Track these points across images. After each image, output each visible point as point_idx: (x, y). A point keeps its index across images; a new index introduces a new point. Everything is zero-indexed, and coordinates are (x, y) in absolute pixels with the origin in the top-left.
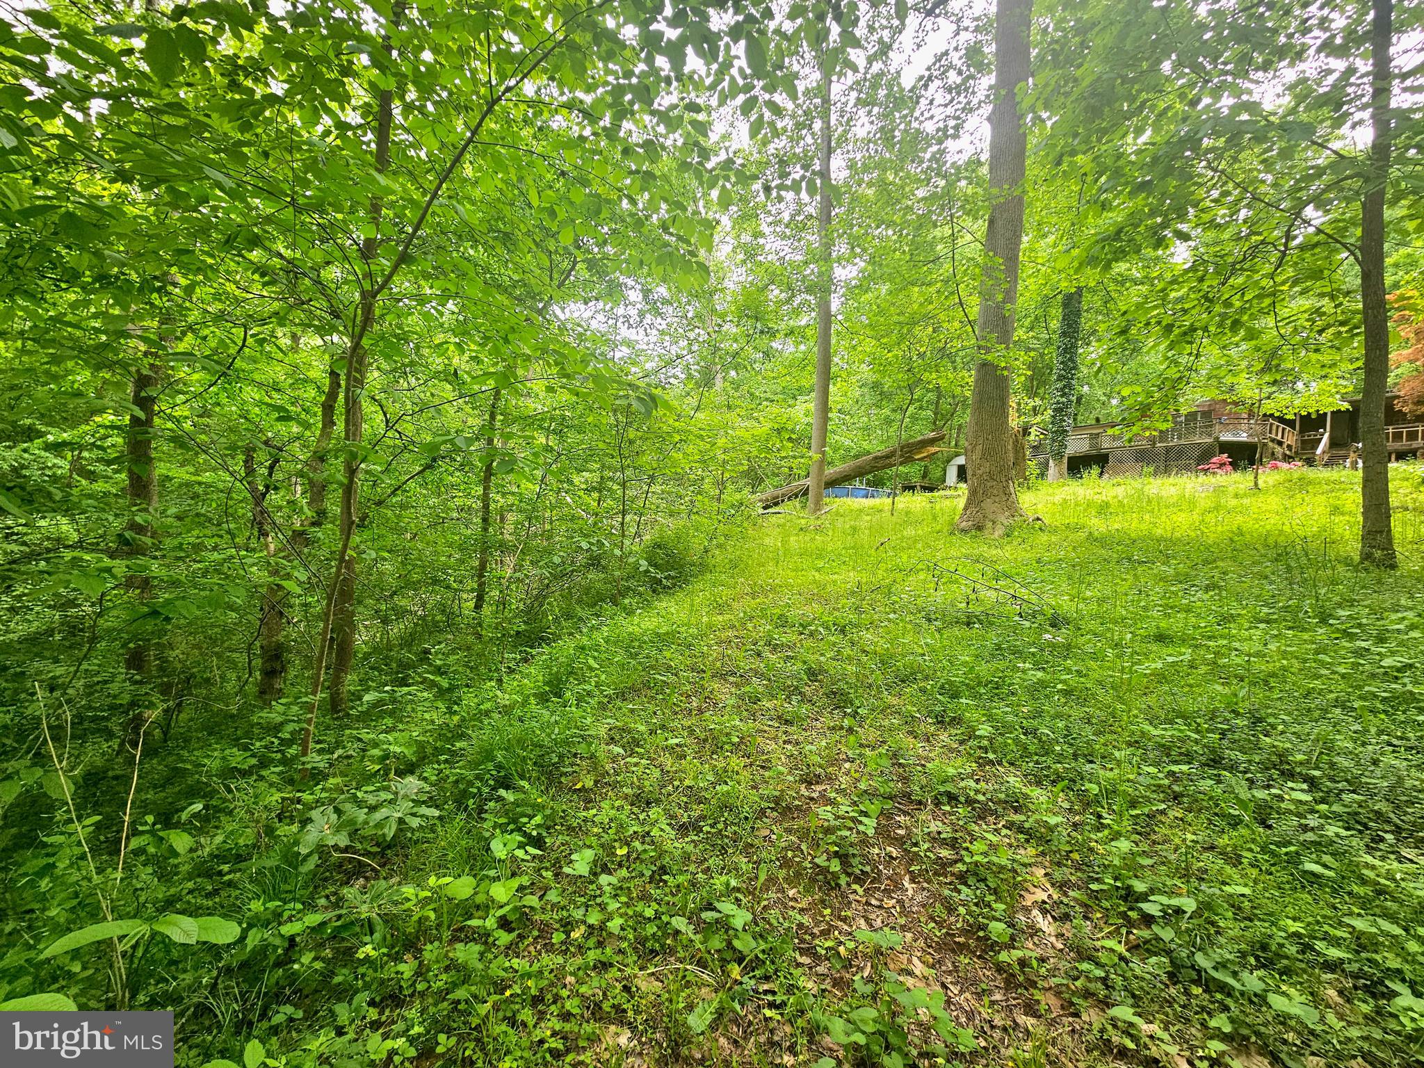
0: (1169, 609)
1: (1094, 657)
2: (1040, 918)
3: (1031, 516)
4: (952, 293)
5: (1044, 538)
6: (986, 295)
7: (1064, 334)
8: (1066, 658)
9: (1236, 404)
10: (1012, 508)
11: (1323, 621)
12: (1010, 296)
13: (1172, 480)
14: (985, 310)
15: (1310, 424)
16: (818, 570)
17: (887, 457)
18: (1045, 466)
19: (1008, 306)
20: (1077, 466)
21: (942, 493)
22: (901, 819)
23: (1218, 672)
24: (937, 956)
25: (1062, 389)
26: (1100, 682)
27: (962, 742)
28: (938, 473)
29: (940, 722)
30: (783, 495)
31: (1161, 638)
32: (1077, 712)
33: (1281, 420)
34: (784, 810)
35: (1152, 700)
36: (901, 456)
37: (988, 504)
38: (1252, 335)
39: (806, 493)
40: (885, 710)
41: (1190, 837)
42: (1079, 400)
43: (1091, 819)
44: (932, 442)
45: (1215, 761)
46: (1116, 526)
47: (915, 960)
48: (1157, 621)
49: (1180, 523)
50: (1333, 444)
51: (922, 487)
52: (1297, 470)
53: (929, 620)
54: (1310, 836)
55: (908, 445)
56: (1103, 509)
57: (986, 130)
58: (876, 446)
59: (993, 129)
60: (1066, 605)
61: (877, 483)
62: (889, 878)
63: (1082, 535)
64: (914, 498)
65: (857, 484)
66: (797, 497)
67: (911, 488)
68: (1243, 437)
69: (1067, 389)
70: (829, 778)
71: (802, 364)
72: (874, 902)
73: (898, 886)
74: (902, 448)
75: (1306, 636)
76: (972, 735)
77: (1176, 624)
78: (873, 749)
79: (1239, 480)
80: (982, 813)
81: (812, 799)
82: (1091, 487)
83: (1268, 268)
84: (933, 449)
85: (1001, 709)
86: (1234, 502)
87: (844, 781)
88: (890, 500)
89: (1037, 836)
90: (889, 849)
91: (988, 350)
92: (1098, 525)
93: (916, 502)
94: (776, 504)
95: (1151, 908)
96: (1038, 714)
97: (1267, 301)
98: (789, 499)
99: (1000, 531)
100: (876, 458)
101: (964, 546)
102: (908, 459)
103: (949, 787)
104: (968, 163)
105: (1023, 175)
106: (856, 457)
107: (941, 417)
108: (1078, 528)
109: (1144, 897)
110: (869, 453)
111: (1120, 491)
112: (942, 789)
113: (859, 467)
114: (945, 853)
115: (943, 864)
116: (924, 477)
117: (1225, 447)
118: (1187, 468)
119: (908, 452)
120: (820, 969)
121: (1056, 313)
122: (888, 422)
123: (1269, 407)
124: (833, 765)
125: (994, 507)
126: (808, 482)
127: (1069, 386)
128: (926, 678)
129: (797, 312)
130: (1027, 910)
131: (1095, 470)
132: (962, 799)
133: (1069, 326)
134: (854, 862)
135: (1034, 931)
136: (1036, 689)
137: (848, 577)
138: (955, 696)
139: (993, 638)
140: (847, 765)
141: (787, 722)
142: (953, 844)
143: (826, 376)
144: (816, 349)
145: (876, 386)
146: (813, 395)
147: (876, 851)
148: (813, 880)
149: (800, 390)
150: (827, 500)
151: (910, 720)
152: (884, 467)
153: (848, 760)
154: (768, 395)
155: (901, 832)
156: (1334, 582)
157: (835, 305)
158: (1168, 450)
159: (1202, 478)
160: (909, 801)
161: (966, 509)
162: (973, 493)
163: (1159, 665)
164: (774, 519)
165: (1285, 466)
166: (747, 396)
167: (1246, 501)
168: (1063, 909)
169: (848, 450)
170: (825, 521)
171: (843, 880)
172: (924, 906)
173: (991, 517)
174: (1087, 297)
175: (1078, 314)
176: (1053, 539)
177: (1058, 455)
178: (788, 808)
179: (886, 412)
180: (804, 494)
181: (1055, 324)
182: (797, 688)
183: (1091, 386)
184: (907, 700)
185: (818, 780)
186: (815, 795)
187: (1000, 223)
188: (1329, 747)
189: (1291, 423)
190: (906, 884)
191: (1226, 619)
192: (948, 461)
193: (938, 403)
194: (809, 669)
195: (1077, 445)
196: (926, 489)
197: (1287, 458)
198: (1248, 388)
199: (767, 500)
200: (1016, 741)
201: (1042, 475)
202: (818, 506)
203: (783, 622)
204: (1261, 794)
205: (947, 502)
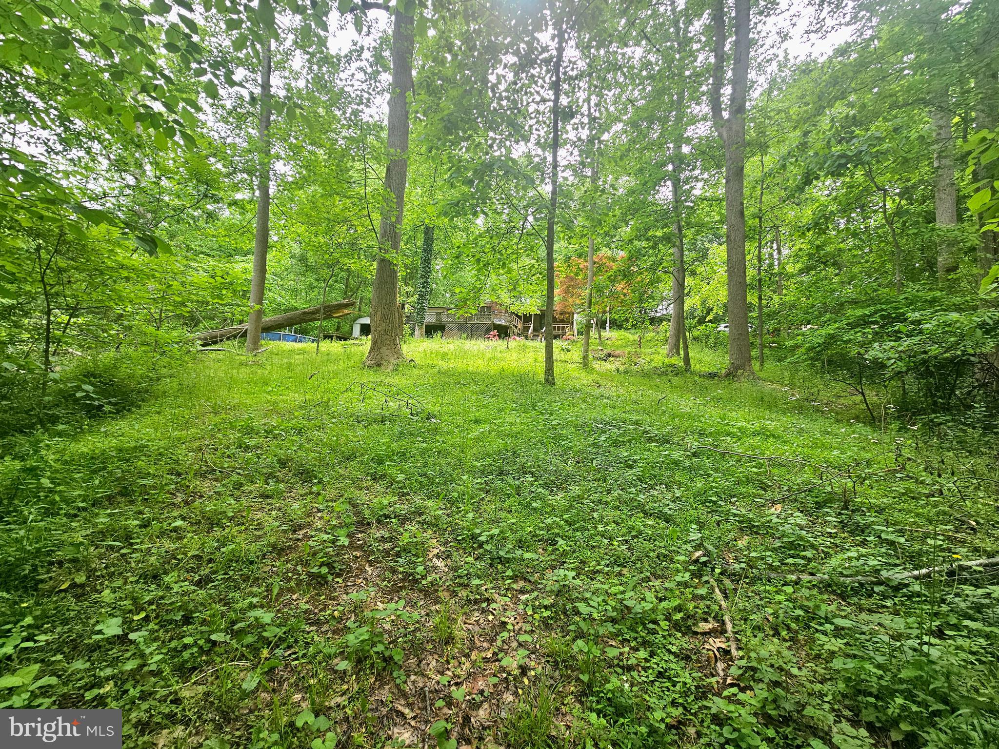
0: (479, 407)
1: (448, 433)
2: (437, 562)
3: (409, 358)
4: (364, 208)
5: (416, 372)
6: (385, 216)
7: (425, 250)
8: (436, 435)
9: (501, 305)
10: (398, 354)
11: (534, 409)
12: (399, 219)
13: (474, 342)
14: (384, 225)
15: (527, 318)
16: (268, 393)
17: (313, 313)
18: (413, 329)
19: (398, 226)
20: (430, 331)
21: (351, 342)
22: (360, 536)
23: (499, 435)
24: (389, 597)
25: (423, 284)
26: (452, 446)
27: (387, 488)
28: (346, 328)
29: (375, 479)
30: (222, 336)
31: (477, 421)
32: (443, 462)
33: (517, 315)
34: (279, 551)
35: (475, 451)
36: (324, 313)
37: (384, 350)
38: (510, 271)
39: (244, 334)
40: (340, 478)
41: (493, 507)
42: (431, 291)
43: (455, 509)
44: (346, 306)
45: (501, 473)
46: (452, 365)
47: (379, 603)
48: (474, 414)
49: (478, 365)
50: (535, 330)
51: (337, 337)
52: (521, 340)
53: (358, 422)
54: (533, 495)
55: (328, 306)
56: (444, 356)
57: (386, 109)
58: (301, 304)
59: (391, 110)
60: (431, 408)
61: (304, 332)
62: (357, 569)
63: (435, 370)
64: (332, 344)
65: (287, 332)
66: (235, 337)
67: (331, 337)
68: (503, 323)
69: (425, 284)
70: (309, 525)
71: (243, 230)
72: (350, 584)
73: (362, 570)
74: (325, 308)
75: (528, 415)
76: (393, 481)
77: (481, 414)
78: (335, 501)
79: (500, 344)
80: (404, 520)
81: (298, 540)
82: (438, 344)
83: (515, 240)
84: (346, 311)
85: (406, 465)
86: (500, 355)
87: (319, 525)
88: (315, 344)
89: (433, 524)
90: (354, 553)
91: (387, 252)
92: (443, 365)
93: (334, 347)
94: (215, 343)
95: (483, 538)
96: (425, 465)
97: (514, 256)
98: (228, 339)
99: (391, 367)
100: (304, 313)
101: (369, 377)
102: (328, 317)
103: (386, 512)
104: (375, 125)
105: (407, 147)
106: (286, 311)
107: (350, 291)
108: (433, 366)
109: (480, 535)
110: (296, 309)
111: (451, 346)
112: (381, 513)
113: (291, 318)
114: (388, 545)
115: (387, 552)
116: (337, 330)
117: (497, 327)
118: (480, 335)
119: (329, 311)
120: (323, 629)
121: (421, 236)
122: (311, 287)
123: (513, 309)
124: (309, 517)
125: (387, 352)
126: (245, 326)
127: (426, 282)
128: (362, 455)
129: (236, 187)
130: (431, 560)
131: (439, 334)
132: (393, 516)
133: (428, 246)
134: (336, 565)
135: (435, 567)
136: (423, 453)
137: (294, 398)
138: (381, 462)
139: (397, 429)
140: (319, 515)
141: (268, 497)
142: (391, 540)
143: (264, 245)
144: (254, 221)
145: (303, 259)
146: (252, 258)
147: (346, 557)
148: (309, 585)
149: (237, 251)
150: (263, 342)
151: (355, 481)
152: (311, 321)
153: (319, 511)
154: (204, 249)
155: (360, 542)
156: (537, 391)
157: (272, 191)
158: (472, 325)
159: (487, 342)
160: (363, 524)
161: (370, 352)
162: (375, 342)
163: (477, 433)
164: (213, 355)
165: (517, 338)
166: (183, 246)
167: (505, 355)
168: (447, 553)
169: (279, 305)
170: (261, 358)
171: (330, 578)
172: (379, 576)
173: (386, 358)
174: (436, 231)
175: (432, 240)
176: (421, 372)
177: (420, 323)
178: (282, 549)
179: (311, 280)
180: (242, 336)
181: (420, 243)
182: (271, 474)
183: (437, 284)
184: (354, 469)
185: (300, 527)
186: (300, 537)
187: (393, 172)
188: (538, 459)
189: (520, 317)
190: (367, 569)
191: (501, 410)
192: (354, 321)
193: (348, 279)
194: (279, 460)
195: (430, 318)
196: (340, 338)
197: (519, 335)
198: (505, 297)
199: (206, 339)
200: (416, 480)
201: (412, 334)
202: (256, 346)
203: (249, 431)
204: (517, 482)
205: (356, 348)
